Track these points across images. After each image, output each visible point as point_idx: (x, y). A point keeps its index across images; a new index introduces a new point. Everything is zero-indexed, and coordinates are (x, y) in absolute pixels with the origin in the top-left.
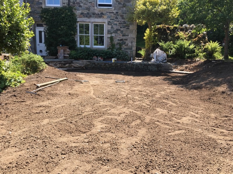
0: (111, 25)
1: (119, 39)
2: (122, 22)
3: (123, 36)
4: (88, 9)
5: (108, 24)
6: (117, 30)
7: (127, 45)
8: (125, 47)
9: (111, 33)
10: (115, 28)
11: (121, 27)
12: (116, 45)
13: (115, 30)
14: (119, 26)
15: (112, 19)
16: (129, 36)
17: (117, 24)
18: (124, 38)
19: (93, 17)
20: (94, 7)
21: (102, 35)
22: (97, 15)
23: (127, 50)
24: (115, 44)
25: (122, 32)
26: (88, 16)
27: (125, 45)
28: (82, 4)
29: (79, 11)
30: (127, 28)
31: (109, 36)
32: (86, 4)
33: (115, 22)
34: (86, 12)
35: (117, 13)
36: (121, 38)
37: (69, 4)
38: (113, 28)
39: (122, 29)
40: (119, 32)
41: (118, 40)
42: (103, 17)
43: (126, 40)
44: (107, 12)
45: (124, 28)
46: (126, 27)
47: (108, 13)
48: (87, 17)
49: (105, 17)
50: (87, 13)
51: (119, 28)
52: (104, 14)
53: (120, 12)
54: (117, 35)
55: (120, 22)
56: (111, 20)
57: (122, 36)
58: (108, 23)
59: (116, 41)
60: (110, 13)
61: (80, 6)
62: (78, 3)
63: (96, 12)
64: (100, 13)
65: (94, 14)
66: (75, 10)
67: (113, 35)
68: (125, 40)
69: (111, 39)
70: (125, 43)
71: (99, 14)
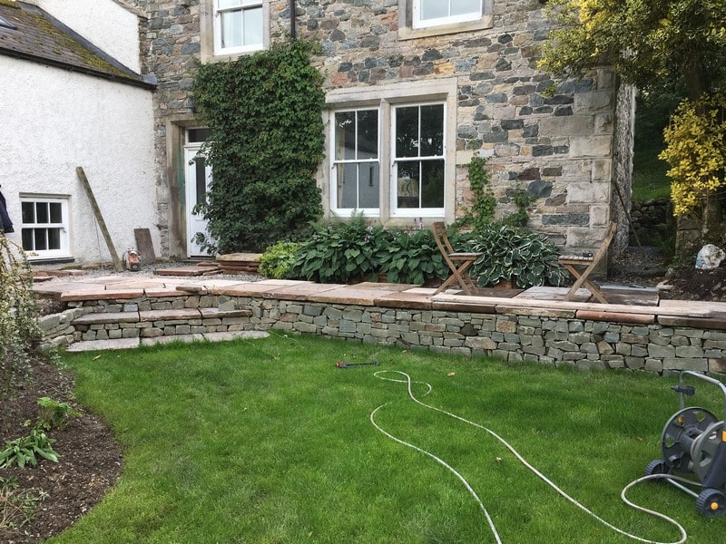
0: (475, 103)
1: (518, 169)
2: (531, 83)
3: (538, 151)
4: (371, 42)
5: (462, 101)
6: (507, 125)
7: (561, 199)
8: (551, 211)
9: (476, 145)
10: (496, 114)
11: (525, 111)
12: (503, 200)
13: (495, 129)
14: (516, 104)
15: (482, 76)
16: (572, 153)
17: (503, 99)
18: (543, 162)
19: (393, 75)
20: (395, 28)
21: (436, 157)
22: (407, 63)
23: (558, 228)
24: (497, 197)
25: (531, 133)
26: (370, 73)
27: (551, 203)
28: (344, 26)
29: (334, 55)
30: (559, 113)
31: (466, 157)
32: (362, 23)
33: (498, 89)
34: (360, 56)
35: (505, 39)
36: (526, 166)
37: (293, 34)
38: (485, 117)
39: (529, 120)
40: (515, 136)
41: (513, 176)
42: (437, 71)
43: (557, 172)
44: (456, 44)
45: (540, 110)
46: (555, 108)
47: (460, 48)
48: (364, 78)
49: (446, 67)
50: (368, 60)
51: (517, 117)
52: (439, 57)
53: (521, 33)
54: (503, 149)
55: (519, 84)
56: (473, 78)
57: (534, 155)
58: (461, 98)
59: (499, 184)
60: (470, 44)
61: (339, 36)
62: (332, 24)
63: (407, 50)
64: (421, 54)
65: (395, 61)
66: (320, 54)
67: (486, 152)
68: (548, 172)
69: (477, 172)
70: (548, 189)
71: (417, 59)
